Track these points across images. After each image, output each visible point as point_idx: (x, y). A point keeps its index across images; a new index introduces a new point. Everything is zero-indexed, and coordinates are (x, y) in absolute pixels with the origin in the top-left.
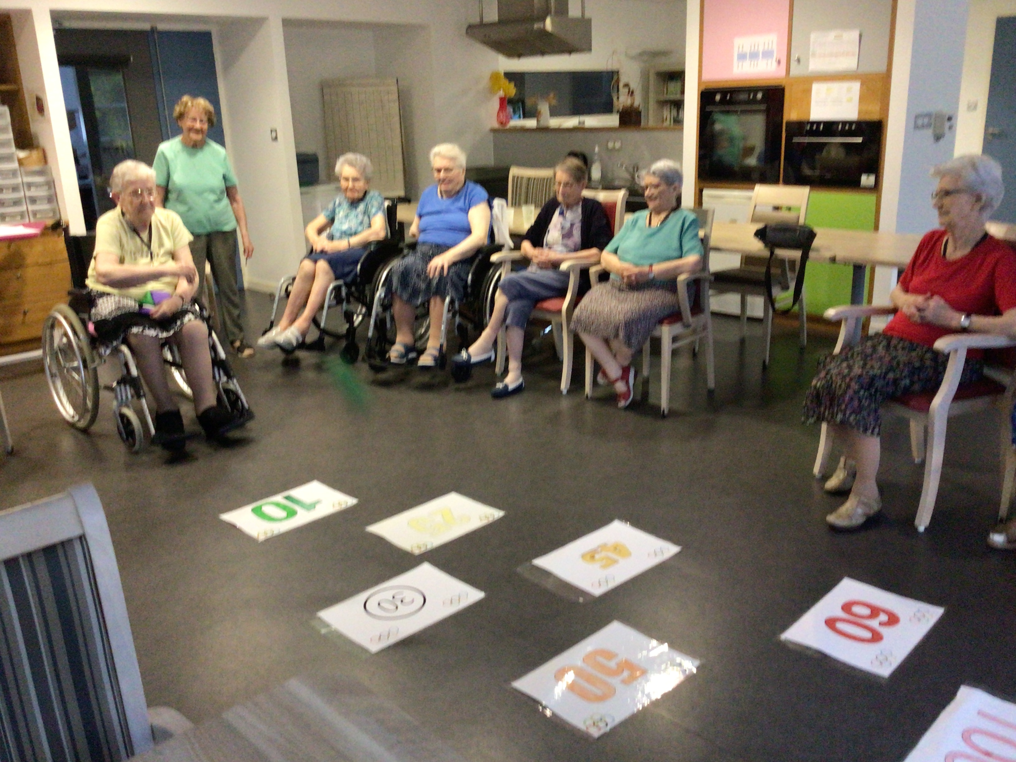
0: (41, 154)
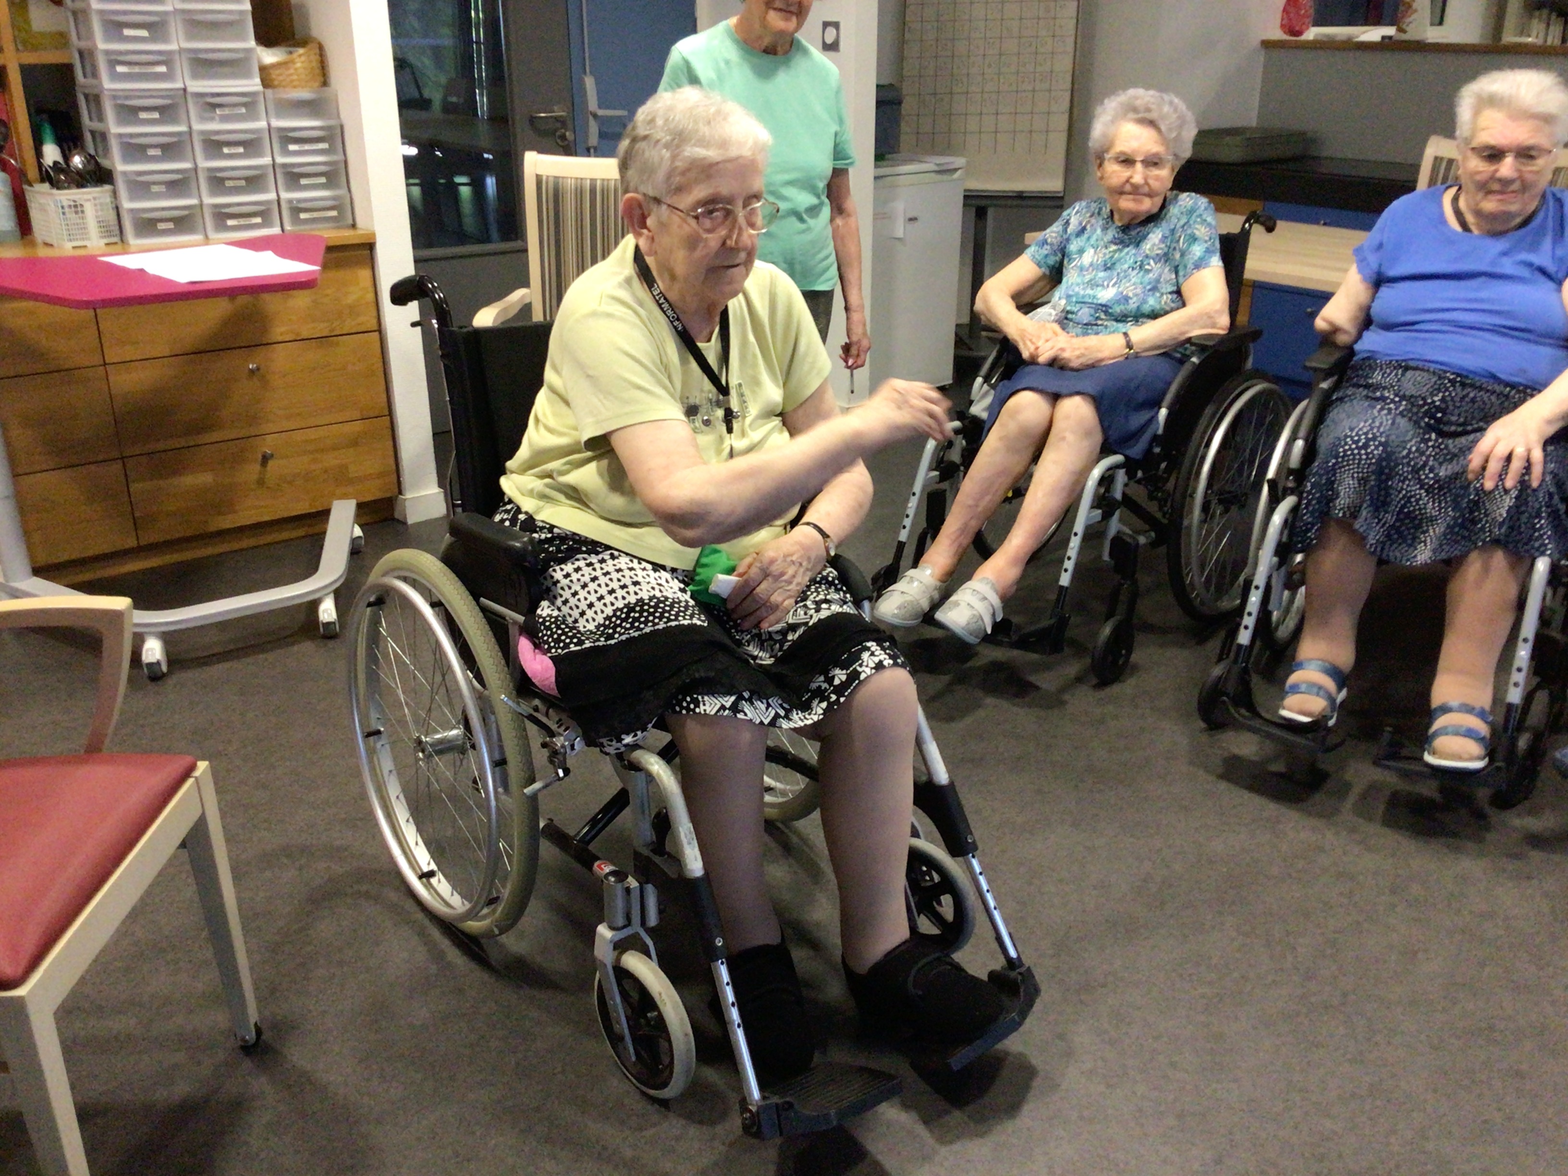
0: (315, 58)
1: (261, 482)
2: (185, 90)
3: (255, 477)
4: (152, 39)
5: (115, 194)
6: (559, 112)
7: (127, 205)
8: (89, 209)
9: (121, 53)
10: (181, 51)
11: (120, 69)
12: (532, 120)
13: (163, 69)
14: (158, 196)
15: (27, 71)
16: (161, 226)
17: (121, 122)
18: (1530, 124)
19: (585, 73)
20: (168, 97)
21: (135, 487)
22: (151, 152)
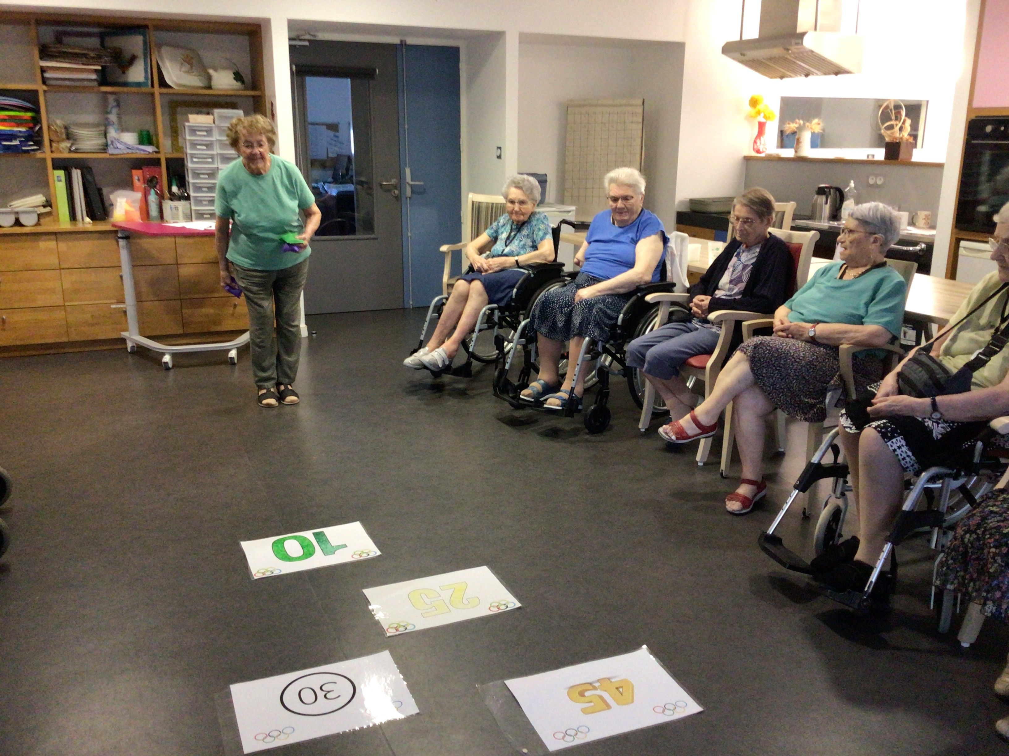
1: (233, 315)
2: (218, 168)
3: (231, 312)
4: (207, 150)
5: (190, 204)
6: (393, 181)
7: (193, 208)
8: (180, 209)
9: (195, 154)
10: (217, 154)
11: (195, 160)
12: (381, 185)
13: (210, 160)
14: (205, 205)
15: (167, 160)
16: (205, 216)
17: (194, 178)
18: (625, 188)
19: (406, 166)
20: (212, 170)
21: (184, 311)
22: (204, 189)
